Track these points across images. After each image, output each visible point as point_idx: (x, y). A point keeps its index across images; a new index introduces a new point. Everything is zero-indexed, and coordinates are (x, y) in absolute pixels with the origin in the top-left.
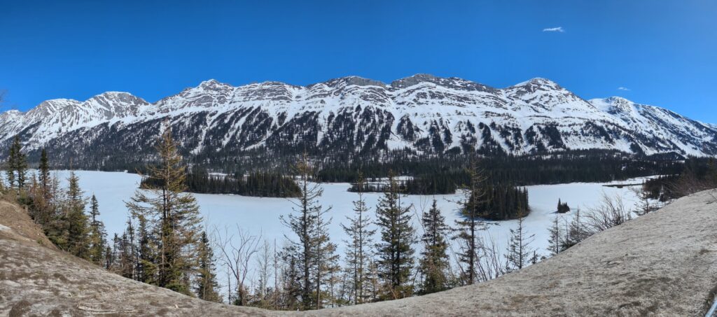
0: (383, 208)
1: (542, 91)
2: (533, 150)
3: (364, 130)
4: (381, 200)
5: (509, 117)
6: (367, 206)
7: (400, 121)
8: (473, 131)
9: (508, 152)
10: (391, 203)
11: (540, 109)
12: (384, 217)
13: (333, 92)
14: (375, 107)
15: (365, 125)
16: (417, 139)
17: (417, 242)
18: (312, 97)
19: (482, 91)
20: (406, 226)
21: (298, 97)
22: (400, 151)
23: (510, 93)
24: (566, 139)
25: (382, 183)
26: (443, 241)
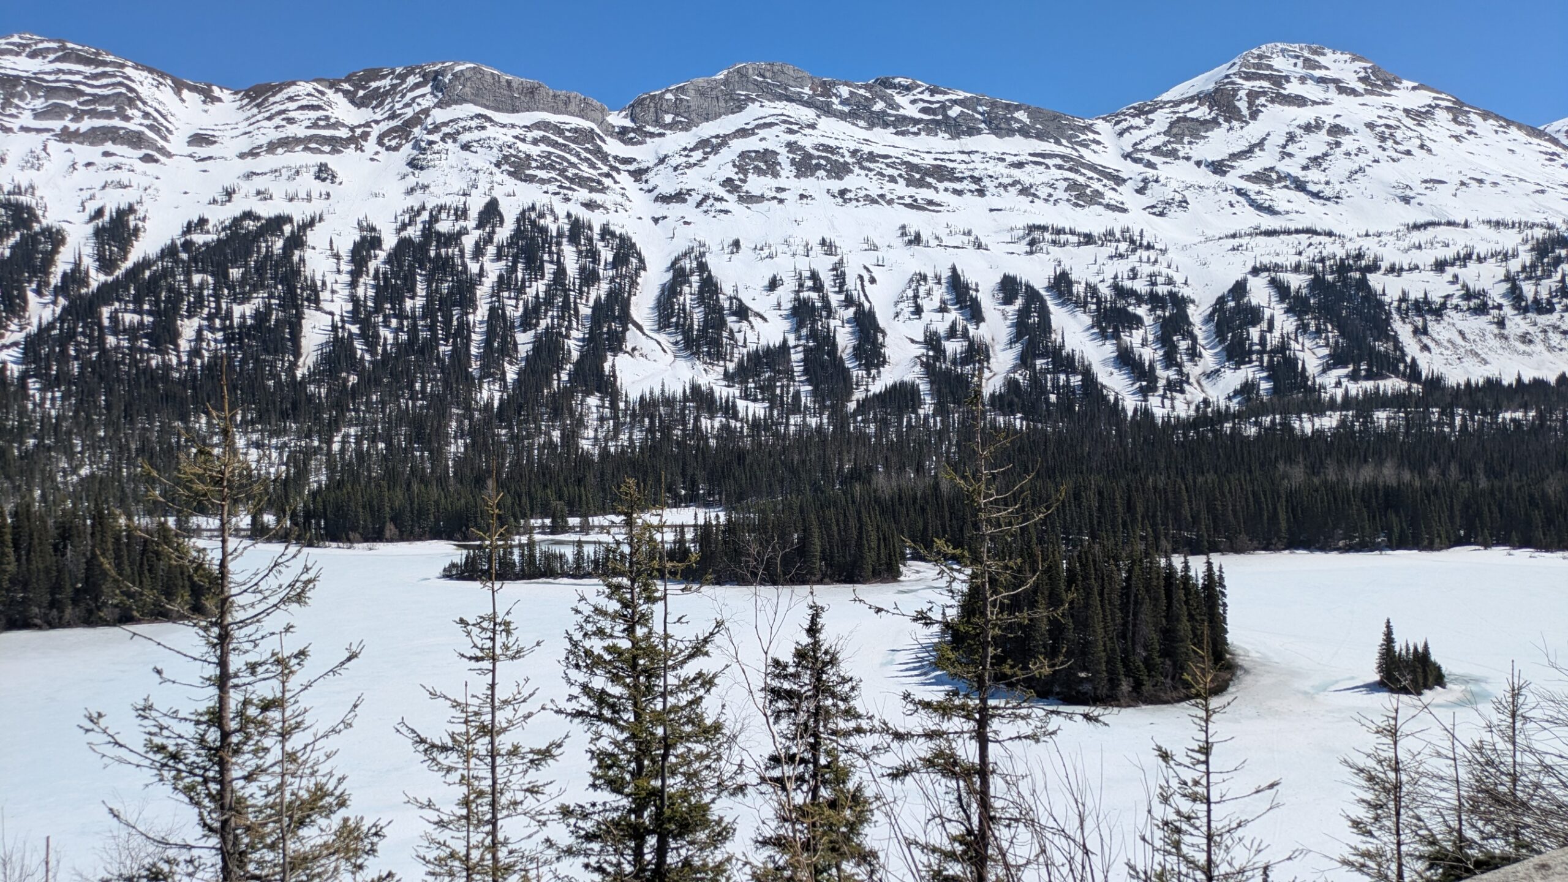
0: (597, 646)
1: (1292, 111)
2: (1247, 389)
3: (514, 311)
4: (587, 610)
5: (1135, 245)
6: (522, 637)
7: (669, 276)
8: (975, 314)
9: (1130, 403)
10: (632, 621)
11: (1280, 196)
12: (599, 682)
13: (376, 131)
14: (561, 209)
15: (521, 290)
16: (739, 353)
17: (741, 789)
18: (272, 147)
19: (1011, 132)
20: (696, 720)
21: (199, 139)
22: (669, 402)
23: (1137, 135)
24: (1420, 332)
25: (593, 537)
26: (851, 785)
